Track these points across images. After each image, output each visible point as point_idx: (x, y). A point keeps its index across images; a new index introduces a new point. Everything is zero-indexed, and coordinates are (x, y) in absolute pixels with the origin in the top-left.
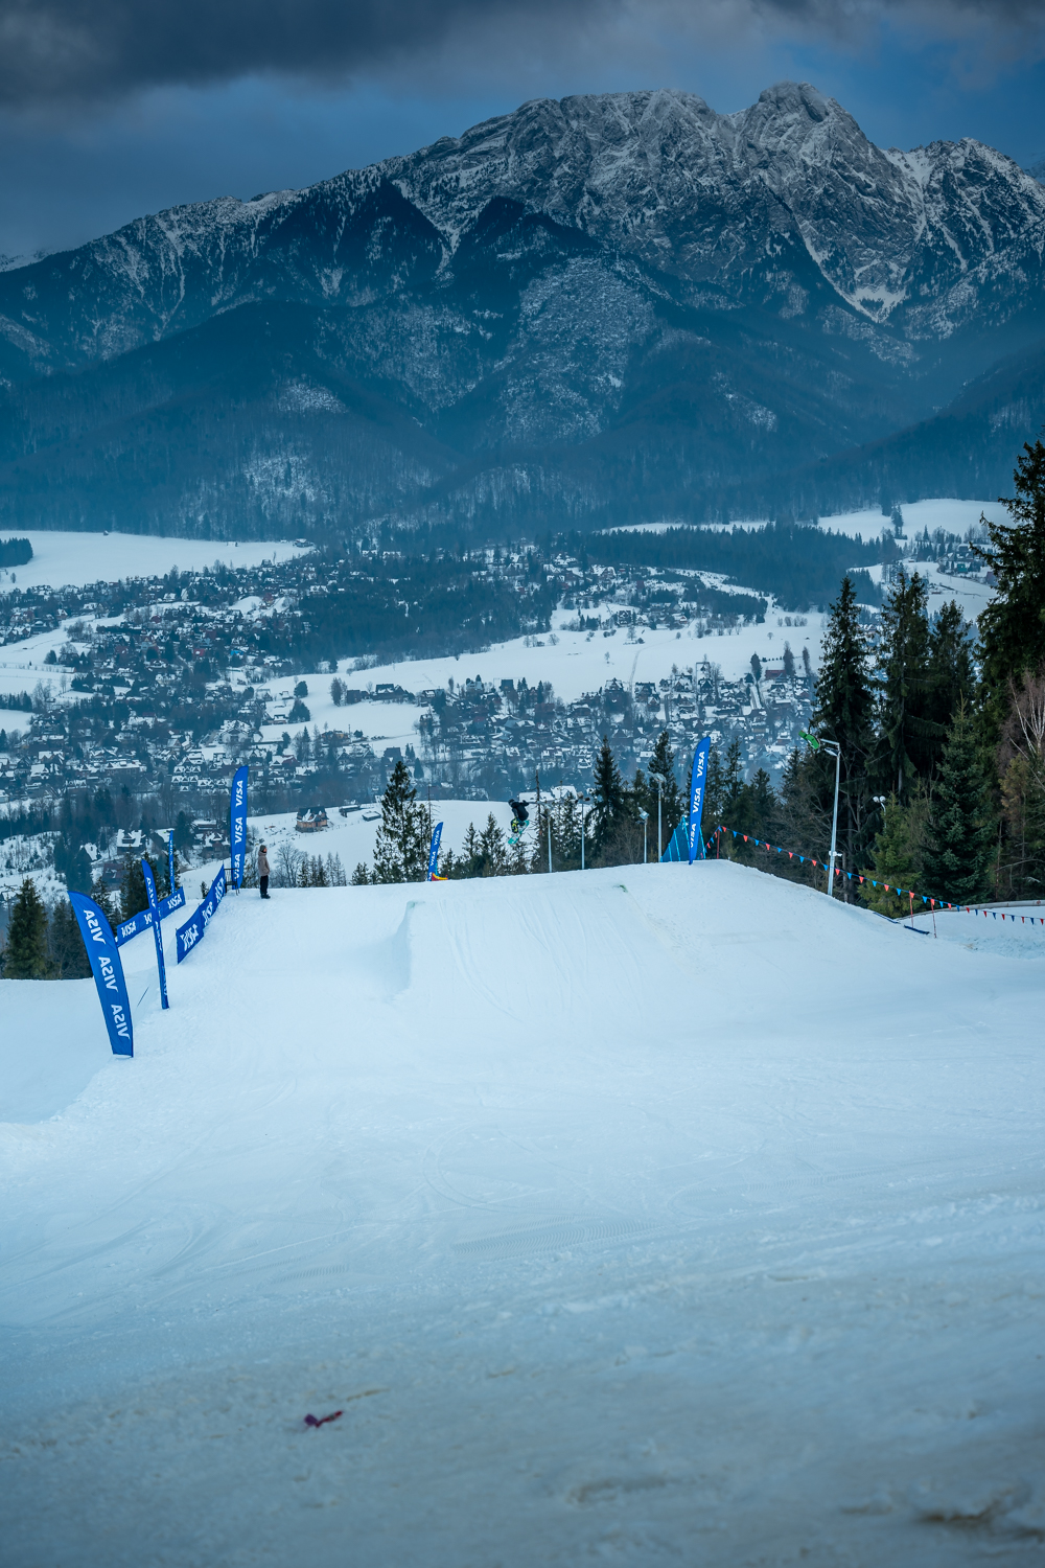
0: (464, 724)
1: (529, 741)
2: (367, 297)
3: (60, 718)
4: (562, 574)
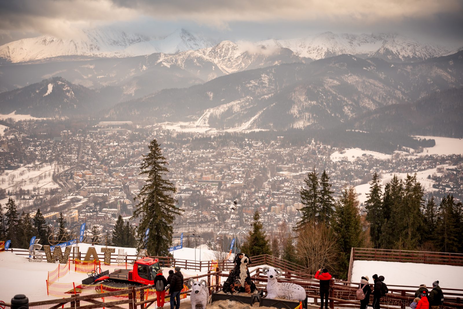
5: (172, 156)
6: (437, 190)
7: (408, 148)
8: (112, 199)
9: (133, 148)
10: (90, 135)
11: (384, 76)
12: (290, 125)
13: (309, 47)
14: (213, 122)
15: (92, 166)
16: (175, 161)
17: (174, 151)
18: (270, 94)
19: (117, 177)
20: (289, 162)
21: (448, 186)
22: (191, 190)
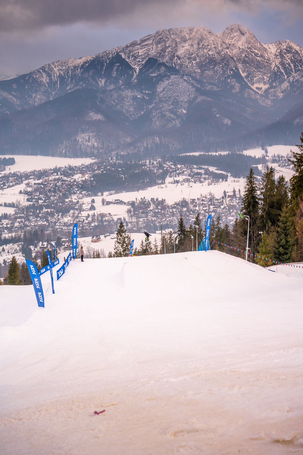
0: (140, 211)
1: (159, 216)
2: (112, 87)
3: (23, 210)
4: (169, 167)
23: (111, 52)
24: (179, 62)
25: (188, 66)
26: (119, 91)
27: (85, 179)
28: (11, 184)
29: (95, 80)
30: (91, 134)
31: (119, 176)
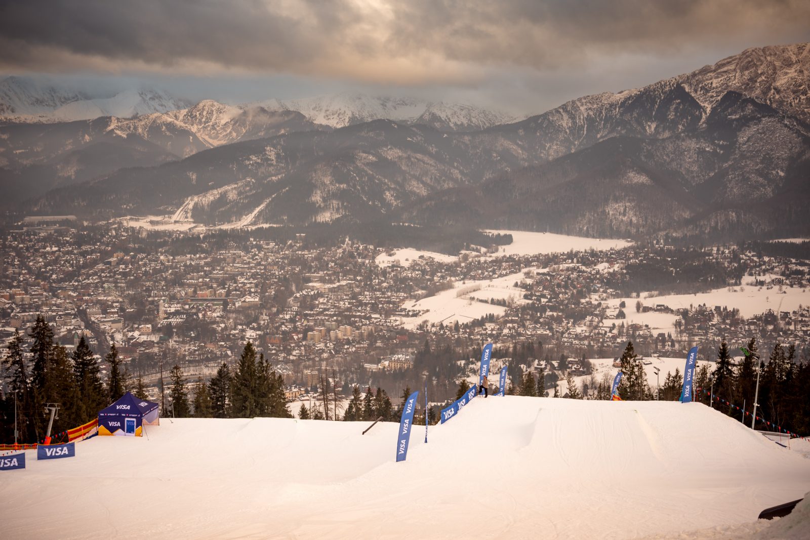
0: (696, 325)
1: (726, 335)
2: (667, 134)
3: (517, 310)
4: (748, 260)
5: (145, 265)
6: (530, 302)
7: (479, 247)
8: (62, 330)
9: (84, 254)
10: (12, 236)
11: (435, 149)
12: (312, 218)
13: (327, 111)
14: (198, 214)
15: (22, 281)
16: (151, 271)
17: (146, 257)
18: (280, 174)
19: (64, 297)
20: (318, 270)
21: (544, 296)
22: (183, 313)
23: (668, 83)
24: (777, 97)
25: (793, 103)
26: (677, 142)
27: (614, 270)
28: (504, 272)
29: (640, 123)
30: (628, 204)
31: (667, 269)
